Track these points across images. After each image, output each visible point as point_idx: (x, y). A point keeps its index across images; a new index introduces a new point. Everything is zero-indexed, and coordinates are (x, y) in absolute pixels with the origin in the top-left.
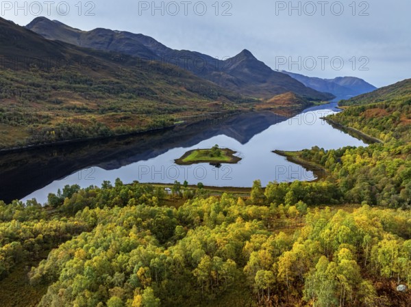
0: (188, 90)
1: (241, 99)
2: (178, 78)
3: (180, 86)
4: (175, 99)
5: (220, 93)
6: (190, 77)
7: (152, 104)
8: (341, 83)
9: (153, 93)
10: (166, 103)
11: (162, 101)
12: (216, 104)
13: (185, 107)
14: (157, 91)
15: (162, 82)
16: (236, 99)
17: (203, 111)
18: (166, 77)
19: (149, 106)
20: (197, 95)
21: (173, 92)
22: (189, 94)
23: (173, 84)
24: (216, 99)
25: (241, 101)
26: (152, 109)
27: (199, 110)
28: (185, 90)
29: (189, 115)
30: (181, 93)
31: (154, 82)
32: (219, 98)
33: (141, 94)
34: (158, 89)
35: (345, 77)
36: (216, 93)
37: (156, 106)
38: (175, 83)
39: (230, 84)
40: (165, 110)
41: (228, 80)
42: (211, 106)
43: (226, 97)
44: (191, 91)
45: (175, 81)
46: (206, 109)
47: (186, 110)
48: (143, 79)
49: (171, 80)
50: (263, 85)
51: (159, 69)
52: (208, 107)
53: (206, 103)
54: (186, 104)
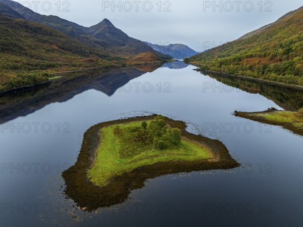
0: (60, 48)
1: (110, 57)
2: (49, 37)
3: (51, 44)
4: (47, 55)
5: (92, 51)
6: (61, 36)
7: (19, 59)
8: (173, 48)
9: (21, 48)
10: (37, 59)
11: (32, 57)
12: (91, 60)
13: (59, 62)
14: (26, 48)
15: (31, 39)
16: (106, 57)
17: (79, 66)
18: (36, 35)
19: (16, 62)
20: (70, 53)
21: (44, 49)
22: (62, 52)
23: (44, 42)
24: (88, 56)
25: (111, 58)
26: (19, 64)
27: (74, 66)
28: (57, 48)
29: (65, 70)
30: (53, 51)
31: (22, 39)
32: (91, 55)
33: (6, 50)
34: (28, 46)
35: (176, 44)
36: (87, 51)
37: (25, 61)
38: (47, 41)
39: (97, 45)
40: (37, 66)
41: (95, 42)
42: (85, 61)
43: (97, 55)
44: (63, 49)
45: (45, 39)
46: (82, 65)
47: (60, 65)
48: (8, 35)
49: (41, 38)
50: (123, 47)
51: (27, 27)
52: (84, 63)
53: (79, 60)
54: (60, 60)
